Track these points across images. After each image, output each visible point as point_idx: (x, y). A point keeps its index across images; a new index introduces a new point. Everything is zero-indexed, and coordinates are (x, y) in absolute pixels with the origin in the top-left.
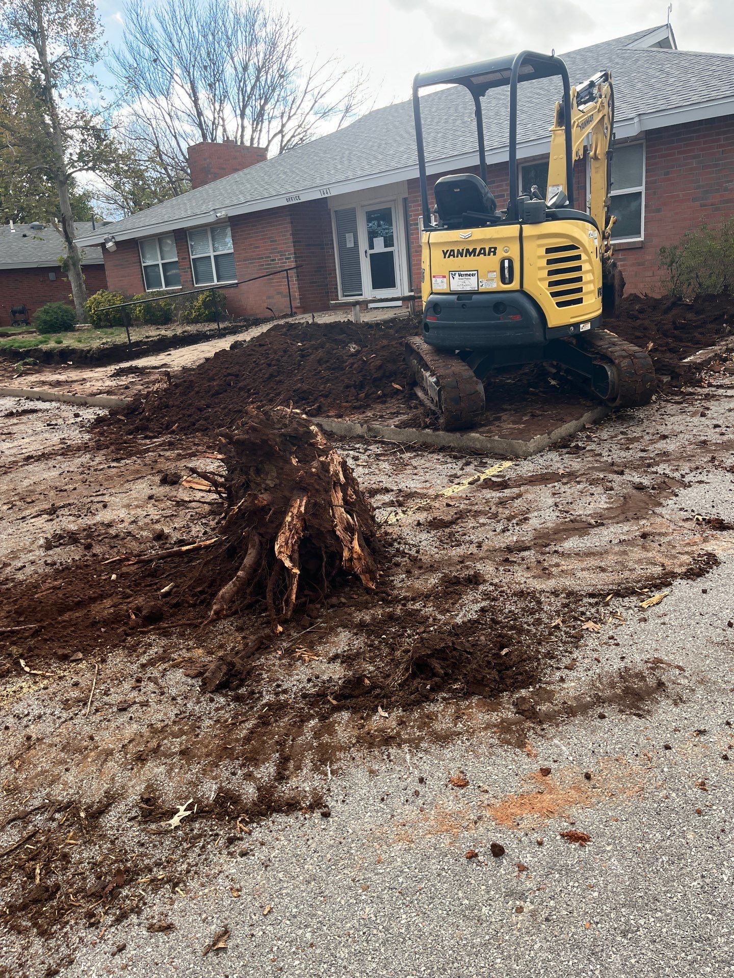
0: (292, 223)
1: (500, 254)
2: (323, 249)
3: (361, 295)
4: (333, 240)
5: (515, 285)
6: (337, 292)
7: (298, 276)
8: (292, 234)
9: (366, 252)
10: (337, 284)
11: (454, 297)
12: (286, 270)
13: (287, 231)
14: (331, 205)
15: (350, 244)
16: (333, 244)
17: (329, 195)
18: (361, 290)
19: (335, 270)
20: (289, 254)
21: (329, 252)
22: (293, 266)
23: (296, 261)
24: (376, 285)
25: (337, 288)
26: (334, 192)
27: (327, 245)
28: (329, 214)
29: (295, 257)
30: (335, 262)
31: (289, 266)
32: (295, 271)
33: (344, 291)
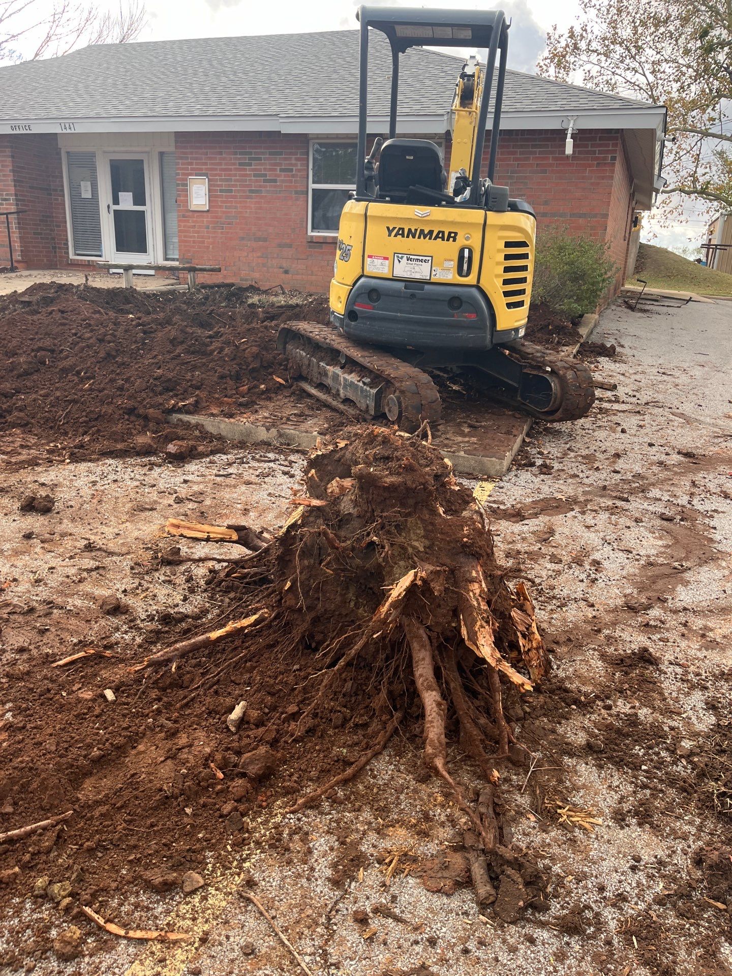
0: (13, 157)
1: (461, 241)
2: (50, 195)
3: (100, 256)
4: (63, 186)
5: (471, 279)
6: (68, 248)
7: (19, 223)
8: (13, 171)
9: (109, 207)
10: (67, 240)
11: (401, 285)
12: (7, 214)
13: (7, 166)
14: (61, 143)
15: (87, 194)
16: (63, 190)
17: (73, 131)
18: (100, 250)
19: (66, 222)
20: (7, 195)
21: (57, 200)
22: (13, 211)
23: (17, 205)
24: (121, 246)
25: (67, 244)
26: (80, 129)
27: (55, 190)
28: (59, 154)
29: (17, 200)
30: (65, 213)
31: (7, 209)
32: (15, 216)
33: (76, 247)
